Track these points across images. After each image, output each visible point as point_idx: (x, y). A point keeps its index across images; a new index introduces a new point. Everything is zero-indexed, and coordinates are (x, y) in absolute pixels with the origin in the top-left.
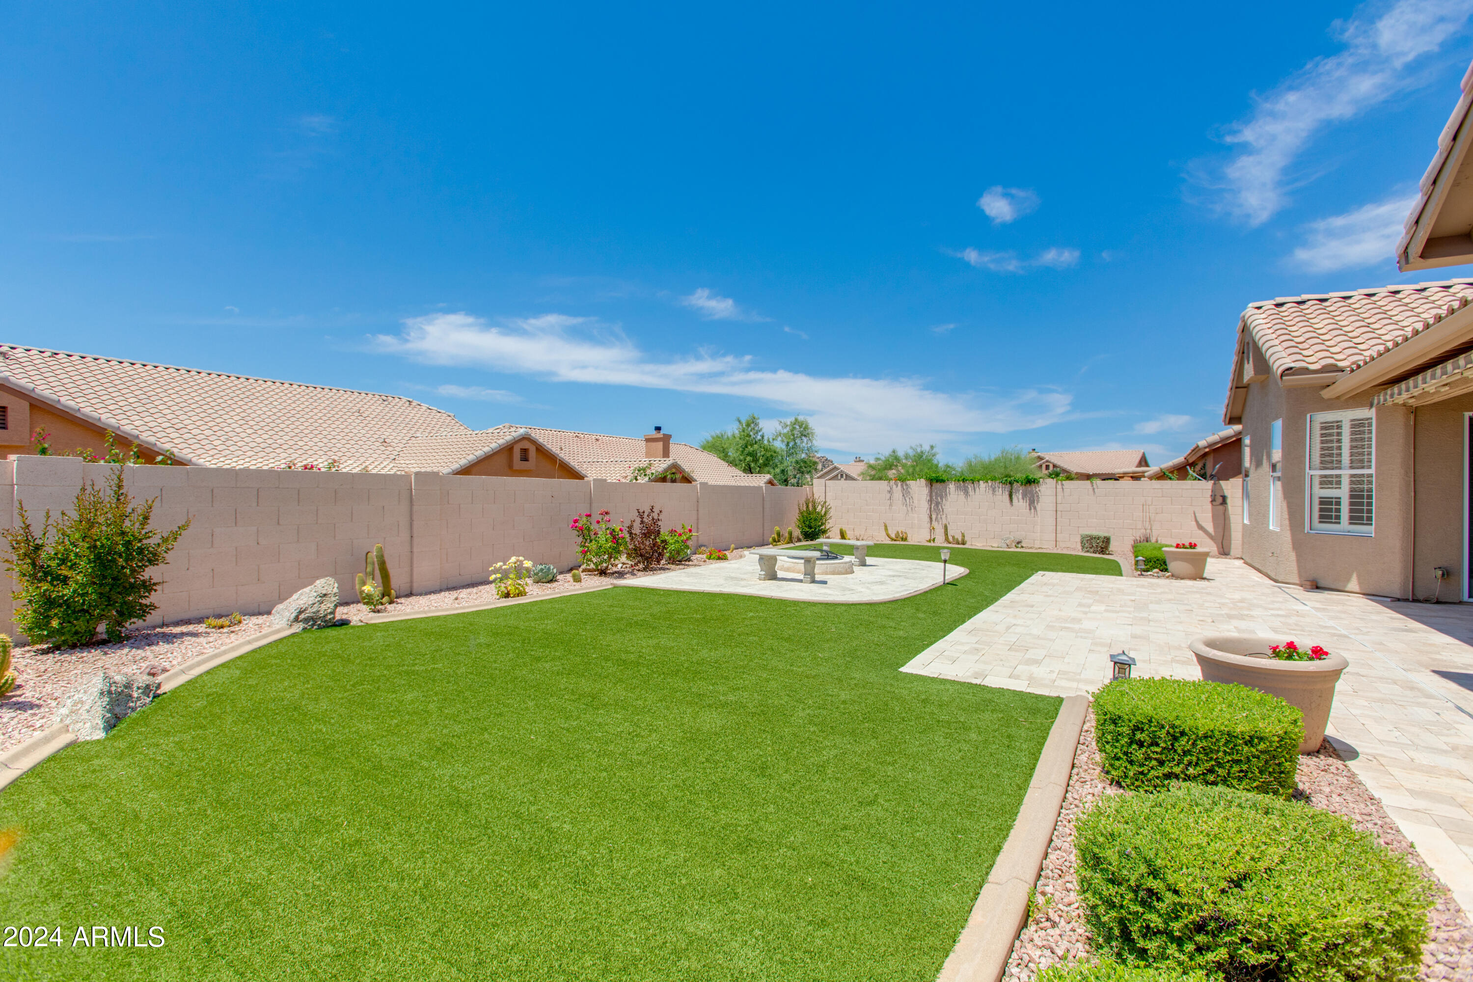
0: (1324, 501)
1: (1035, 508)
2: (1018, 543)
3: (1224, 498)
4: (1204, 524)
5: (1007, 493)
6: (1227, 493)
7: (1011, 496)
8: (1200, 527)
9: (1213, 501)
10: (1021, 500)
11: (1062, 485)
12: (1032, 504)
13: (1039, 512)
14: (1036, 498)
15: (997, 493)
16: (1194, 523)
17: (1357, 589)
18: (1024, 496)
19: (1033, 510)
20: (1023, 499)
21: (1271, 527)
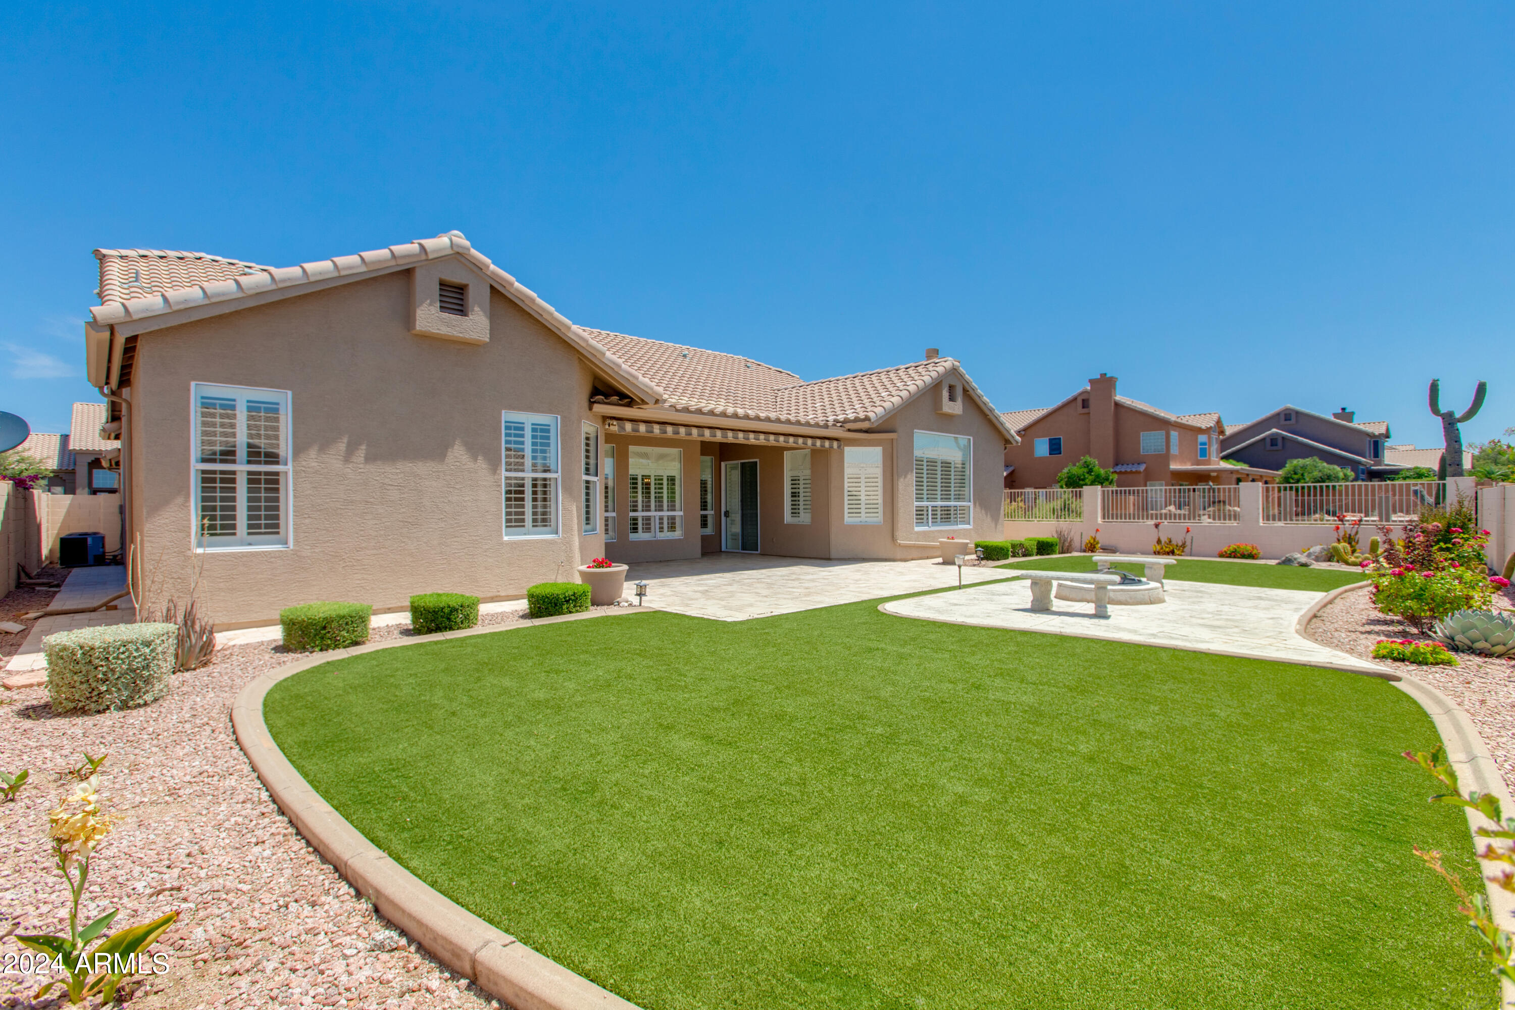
21: (505, 538)
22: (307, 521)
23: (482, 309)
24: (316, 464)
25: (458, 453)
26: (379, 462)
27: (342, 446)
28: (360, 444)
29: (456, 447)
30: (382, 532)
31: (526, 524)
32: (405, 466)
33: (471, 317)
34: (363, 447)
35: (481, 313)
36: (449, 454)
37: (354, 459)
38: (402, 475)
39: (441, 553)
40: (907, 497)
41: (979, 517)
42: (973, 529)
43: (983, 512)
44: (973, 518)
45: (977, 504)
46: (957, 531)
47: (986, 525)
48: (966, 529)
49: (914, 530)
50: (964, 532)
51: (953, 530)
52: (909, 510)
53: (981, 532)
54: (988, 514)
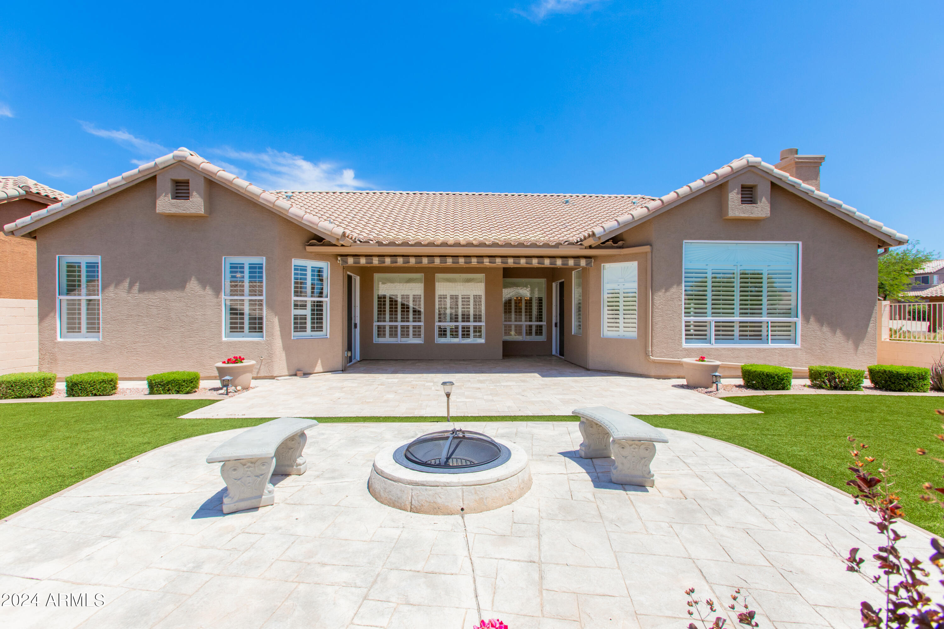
0: (296, 318)
17: (321, 369)
21: (224, 339)
22: (109, 326)
23: (199, 193)
24: (112, 295)
25: (193, 285)
26: (146, 293)
27: (126, 284)
28: (136, 283)
29: (192, 282)
30: (148, 333)
31: (245, 330)
32: (160, 294)
33: (191, 199)
34: (138, 284)
35: (198, 196)
36: (187, 286)
37: (132, 291)
38: (159, 300)
39: (181, 347)
40: (669, 312)
41: (814, 335)
42: (801, 349)
43: (825, 329)
44: (802, 336)
45: (811, 320)
46: (765, 350)
47: (831, 345)
48: (786, 349)
49: (681, 347)
50: (782, 352)
51: (757, 349)
52: (672, 325)
53: (819, 353)
54: (838, 331)
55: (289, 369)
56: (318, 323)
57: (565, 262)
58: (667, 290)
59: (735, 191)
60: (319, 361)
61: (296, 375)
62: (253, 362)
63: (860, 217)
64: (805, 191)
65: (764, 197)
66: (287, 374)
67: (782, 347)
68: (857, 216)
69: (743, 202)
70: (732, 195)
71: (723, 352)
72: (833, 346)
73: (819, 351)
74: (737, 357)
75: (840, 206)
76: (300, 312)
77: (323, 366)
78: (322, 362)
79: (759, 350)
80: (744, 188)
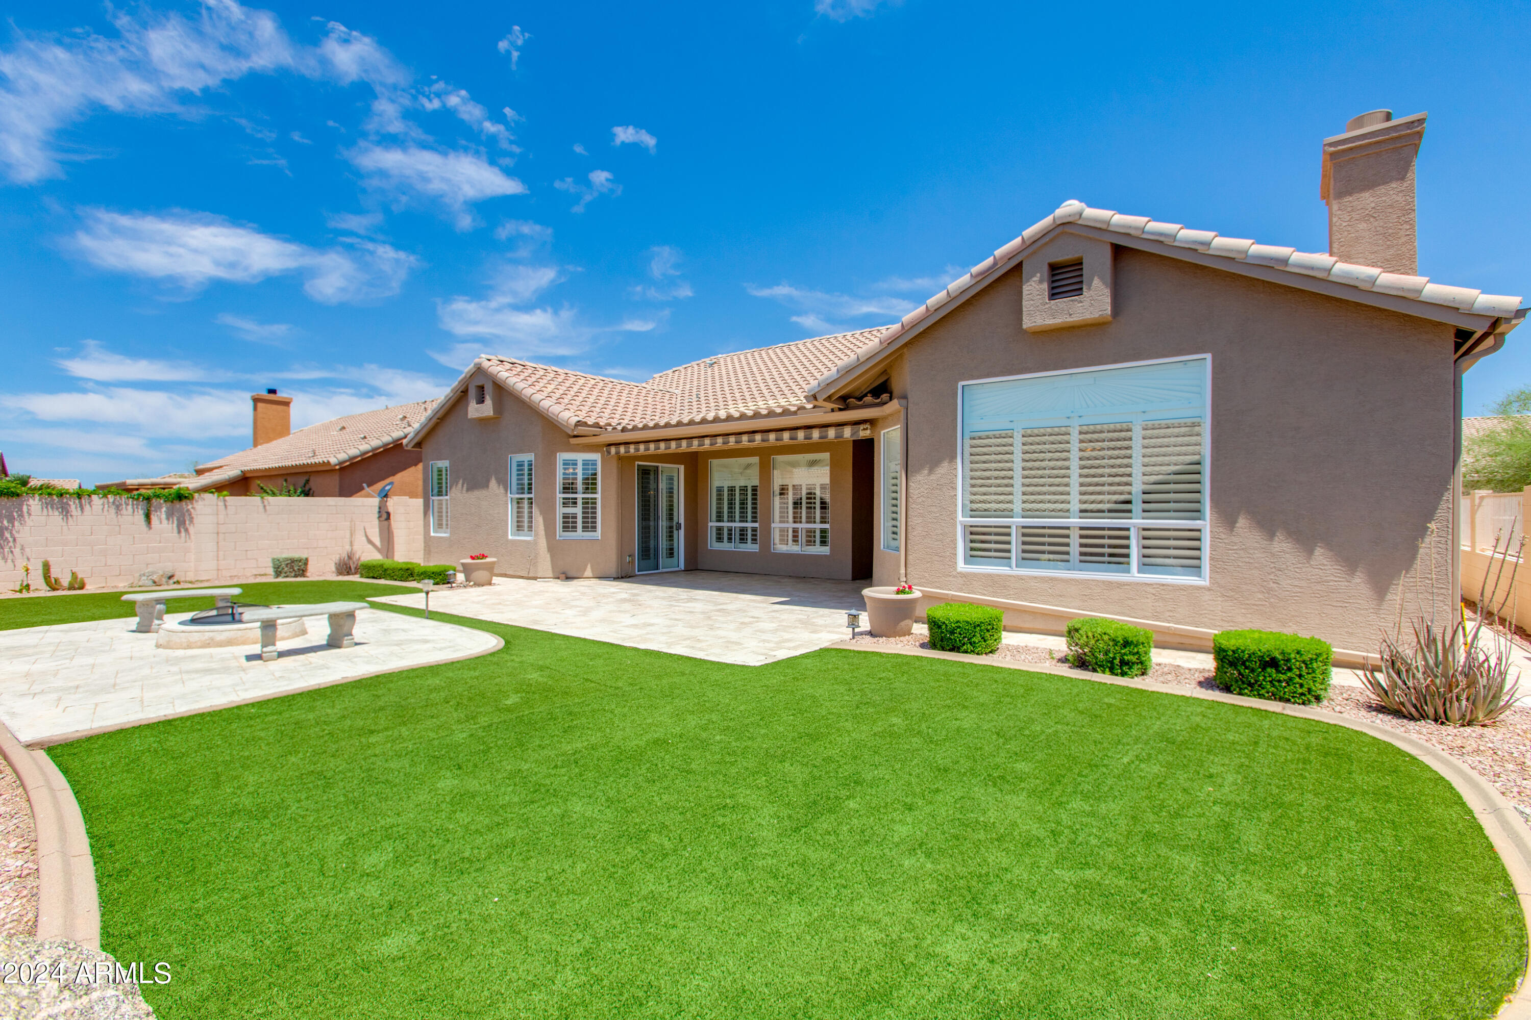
0: (565, 516)
1: (187, 530)
2: (170, 577)
3: (388, 514)
4: (373, 539)
5: (141, 512)
6: (391, 510)
7: (148, 516)
8: (370, 542)
9: (380, 517)
10: (165, 521)
11: (225, 501)
12: (182, 525)
13: (192, 537)
14: (187, 518)
15: (124, 512)
16: (364, 538)
17: (591, 575)
18: (169, 516)
19: (183, 534)
20: (168, 519)
21: (510, 537)
25: (493, 484)
29: (492, 481)
30: (470, 530)
31: (525, 529)
32: (476, 494)
34: (465, 485)
36: (490, 485)
37: (463, 491)
38: (475, 499)
39: (487, 544)
40: (933, 509)
41: (1247, 560)
42: (1209, 589)
43: (1282, 545)
44: (1211, 559)
45: (1237, 525)
46: (1120, 585)
47: (1296, 583)
48: (1173, 586)
49: (955, 569)
50: (1162, 592)
51: (1103, 582)
52: (940, 532)
53: (1260, 599)
54: (1318, 551)
55: (553, 571)
56: (591, 524)
57: (824, 434)
58: (931, 471)
59: (1035, 279)
60: (589, 566)
61: (558, 578)
62: (494, 559)
63: (1347, 275)
64: (1187, 246)
65: (1096, 278)
66: (551, 575)
67: (1164, 581)
68: (1338, 276)
69: (1053, 296)
70: (1029, 288)
71: (1033, 584)
72: (1300, 587)
73: (1260, 596)
74: (1061, 596)
75: (1285, 261)
76: (570, 510)
77: (593, 571)
78: (592, 567)
79: (1109, 585)
80: (1054, 268)
